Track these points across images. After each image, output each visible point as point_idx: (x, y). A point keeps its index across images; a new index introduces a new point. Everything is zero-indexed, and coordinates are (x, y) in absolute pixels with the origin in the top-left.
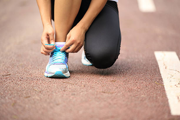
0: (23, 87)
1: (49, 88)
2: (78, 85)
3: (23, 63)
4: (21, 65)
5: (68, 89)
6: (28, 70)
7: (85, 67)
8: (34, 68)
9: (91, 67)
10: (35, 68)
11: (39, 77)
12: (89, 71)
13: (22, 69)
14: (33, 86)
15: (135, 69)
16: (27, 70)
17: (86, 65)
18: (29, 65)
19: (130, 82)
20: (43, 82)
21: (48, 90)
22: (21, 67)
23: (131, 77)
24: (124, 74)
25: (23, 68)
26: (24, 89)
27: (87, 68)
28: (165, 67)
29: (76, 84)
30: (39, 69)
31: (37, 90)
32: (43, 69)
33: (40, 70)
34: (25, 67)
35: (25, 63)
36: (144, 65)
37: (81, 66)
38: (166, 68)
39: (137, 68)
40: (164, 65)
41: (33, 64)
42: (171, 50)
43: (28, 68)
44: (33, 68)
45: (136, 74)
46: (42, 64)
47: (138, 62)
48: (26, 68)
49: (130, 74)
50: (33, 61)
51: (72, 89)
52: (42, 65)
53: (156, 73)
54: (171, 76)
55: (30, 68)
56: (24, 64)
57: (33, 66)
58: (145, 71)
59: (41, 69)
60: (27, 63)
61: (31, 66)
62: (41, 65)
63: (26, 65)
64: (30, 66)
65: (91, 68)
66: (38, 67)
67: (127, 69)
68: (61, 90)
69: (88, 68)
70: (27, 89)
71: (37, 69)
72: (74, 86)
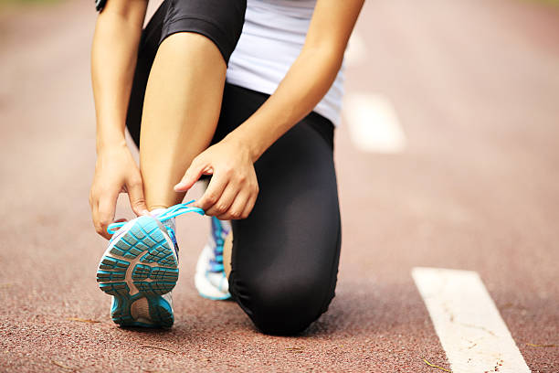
0: (21, 355)
1: (102, 359)
2: (191, 357)
3: (11, 283)
4: (7, 288)
5: (158, 366)
6: (31, 303)
7: (206, 303)
8: (48, 298)
9: (224, 304)
10: (51, 298)
11: (68, 328)
12: (219, 316)
13: (12, 299)
14: (50, 354)
15: (358, 317)
16: (27, 303)
17: (208, 299)
18: (31, 291)
19: (347, 357)
20: (81, 342)
21: (97, 366)
22: (7, 295)
23: (349, 341)
24: (329, 331)
25: (15, 298)
26: (22, 361)
27: (212, 308)
28: (449, 317)
29: (183, 354)
30: (64, 304)
31: (65, 366)
32: (77, 302)
33: (67, 304)
34: (20, 295)
35: (19, 282)
36: (386, 308)
37: (192, 301)
38: (452, 319)
39: (364, 316)
40: (446, 310)
41: (44, 286)
42: (462, 265)
43: (30, 296)
44: (45, 298)
45: (363, 331)
46: (70, 287)
47: (366, 297)
48: (23, 297)
49: (345, 333)
50: (44, 278)
51: (172, 367)
52: (73, 290)
53: (425, 334)
54: (471, 345)
55: (37, 300)
56: (16, 285)
57: (44, 293)
58: (390, 327)
59: (69, 303)
60: (24, 283)
61: (40, 291)
62: (70, 292)
63: (22, 289)
64: (35, 292)
65: (225, 308)
66: (60, 297)
67: (335, 316)
68: (137, 368)
69: (216, 307)
70: (32, 362)
71: (58, 302)
72: (178, 360)
